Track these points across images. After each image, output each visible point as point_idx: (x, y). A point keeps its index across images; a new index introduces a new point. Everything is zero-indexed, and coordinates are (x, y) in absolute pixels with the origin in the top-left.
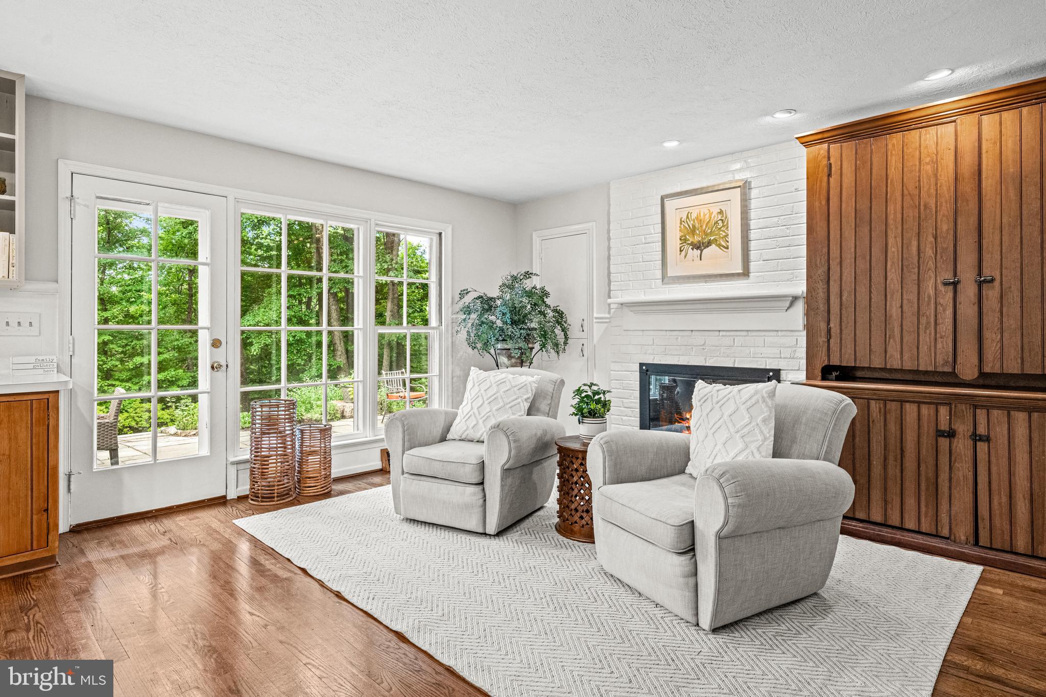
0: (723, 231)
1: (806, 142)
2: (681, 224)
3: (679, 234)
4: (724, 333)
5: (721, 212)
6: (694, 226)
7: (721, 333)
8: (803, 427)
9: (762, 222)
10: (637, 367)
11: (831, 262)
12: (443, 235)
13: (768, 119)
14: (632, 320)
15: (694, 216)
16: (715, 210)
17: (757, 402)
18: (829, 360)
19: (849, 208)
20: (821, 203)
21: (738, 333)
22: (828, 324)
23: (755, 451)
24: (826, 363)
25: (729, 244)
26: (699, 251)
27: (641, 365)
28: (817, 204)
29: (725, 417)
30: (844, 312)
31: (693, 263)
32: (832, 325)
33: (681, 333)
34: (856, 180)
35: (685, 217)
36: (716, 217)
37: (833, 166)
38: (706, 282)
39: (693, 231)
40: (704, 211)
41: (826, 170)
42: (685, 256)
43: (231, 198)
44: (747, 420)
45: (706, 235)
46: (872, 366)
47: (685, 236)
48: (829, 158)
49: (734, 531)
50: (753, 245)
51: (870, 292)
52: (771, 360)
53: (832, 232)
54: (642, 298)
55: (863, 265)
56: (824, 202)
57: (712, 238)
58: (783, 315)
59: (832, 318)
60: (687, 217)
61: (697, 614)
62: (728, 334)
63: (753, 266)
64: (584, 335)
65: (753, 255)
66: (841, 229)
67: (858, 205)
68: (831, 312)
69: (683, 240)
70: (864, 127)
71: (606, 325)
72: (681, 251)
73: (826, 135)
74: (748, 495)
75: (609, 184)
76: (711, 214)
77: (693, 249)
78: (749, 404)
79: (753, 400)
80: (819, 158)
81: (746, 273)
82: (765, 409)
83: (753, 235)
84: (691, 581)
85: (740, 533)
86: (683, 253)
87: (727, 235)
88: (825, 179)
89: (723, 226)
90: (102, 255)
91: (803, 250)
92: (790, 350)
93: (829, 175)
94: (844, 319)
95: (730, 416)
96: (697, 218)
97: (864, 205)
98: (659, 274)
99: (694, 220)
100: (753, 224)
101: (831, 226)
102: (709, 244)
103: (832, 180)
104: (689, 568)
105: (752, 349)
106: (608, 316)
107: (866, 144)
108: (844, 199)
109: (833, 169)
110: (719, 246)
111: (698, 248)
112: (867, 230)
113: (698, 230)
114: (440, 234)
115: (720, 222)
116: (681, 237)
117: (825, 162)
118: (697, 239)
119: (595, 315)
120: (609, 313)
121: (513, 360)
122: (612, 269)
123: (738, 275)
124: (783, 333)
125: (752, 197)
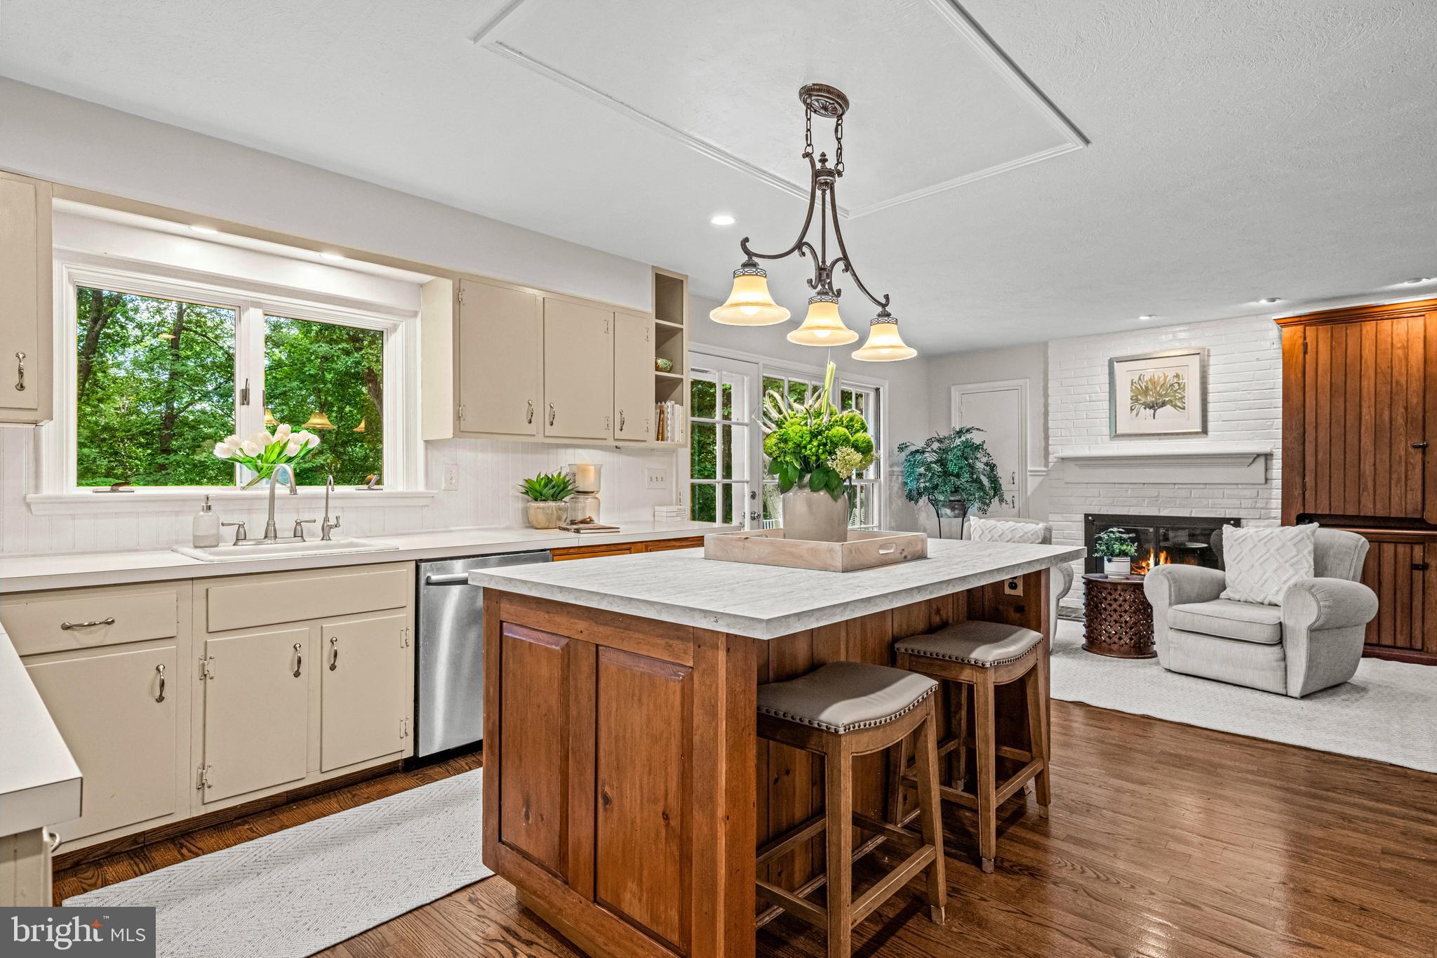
0: (1179, 393)
1: (1283, 323)
2: (1132, 384)
3: (1129, 394)
4: (1180, 486)
5: (1177, 376)
6: (1147, 388)
7: (1176, 486)
8: (1332, 559)
9: (1221, 387)
10: (1082, 517)
11: (1306, 426)
12: (881, 390)
13: (1253, 304)
14: (1073, 473)
15: (1147, 378)
16: (1171, 374)
17: (1303, 539)
18: (1304, 509)
19: (1324, 381)
20: (1296, 375)
21: (1196, 486)
22: (1304, 479)
23: (1304, 575)
24: (1302, 512)
25: (1186, 405)
26: (1152, 411)
27: (1086, 516)
28: (1293, 377)
29: (1272, 551)
30: (1319, 469)
31: (1146, 421)
32: (1307, 479)
33: (1131, 486)
34: (1331, 358)
35: (1136, 379)
36: (1170, 379)
37: (1309, 345)
38: (1160, 439)
39: (1146, 392)
40: (1159, 375)
41: (1302, 348)
42: (1137, 415)
43: (761, 364)
44: (1294, 553)
45: (1161, 396)
46: (1346, 514)
47: (1137, 396)
48: (1305, 338)
49: (1323, 625)
50: (1211, 407)
51: (1345, 452)
52: (1230, 510)
53: (1307, 400)
54: (1086, 452)
55: (1337, 430)
56: (1300, 375)
57: (1167, 399)
58: (1245, 470)
59: (1307, 473)
60: (1140, 379)
61: (1286, 688)
62: (1185, 486)
63: (1211, 425)
64: (1015, 487)
65: (1211, 415)
66: (1316, 399)
67: (1333, 379)
68: (1307, 468)
69: (1135, 400)
70: (1338, 315)
71: (1041, 478)
72: (1132, 410)
73: (1303, 319)
74: (1334, 600)
75: (1046, 344)
76: (1166, 377)
77: (1145, 408)
78: (1296, 540)
79: (1299, 537)
80: (1295, 338)
81: (1205, 431)
82: (1310, 545)
83: (1211, 397)
84: (1282, 664)
85: (1327, 627)
86: (1134, 412)
87: (1184, 397)
88: (1301, 355)
89: (1179, 388)
90: (696, 419)
91: (1279, 412)
92: (1251, 501)
93: (1305, 352)
94: (1319, 474)
95: (1277, 550)
96: (1150, 380)
97: (1339, 379)
98: (1106, 430)
99: (1147, 382)
100: (1211, 388)
101: (1307, 395)
102: (1164, 404)
103: (1308, 357)
104: (1280, 656)
105: (1210, 501)
106: (1045, 469)
107: (1342, 328)
108: (1319, 373)
109: (1309, 348)
110: (1175, 406)
111: (1150, 408)
112: (1341, 400)
113: (1151, 390)
114: (877, 390)
115: (1176, 385)
116: (1132, 397)
117: (1301, 341)
118: (1150, 399)
119: (1029, 468)
120: (1046, 465)
121: (957, 512)
122: (1051, 424)
123: (1197, 433)
124: (1244, 486)
125: (1211, 363)
